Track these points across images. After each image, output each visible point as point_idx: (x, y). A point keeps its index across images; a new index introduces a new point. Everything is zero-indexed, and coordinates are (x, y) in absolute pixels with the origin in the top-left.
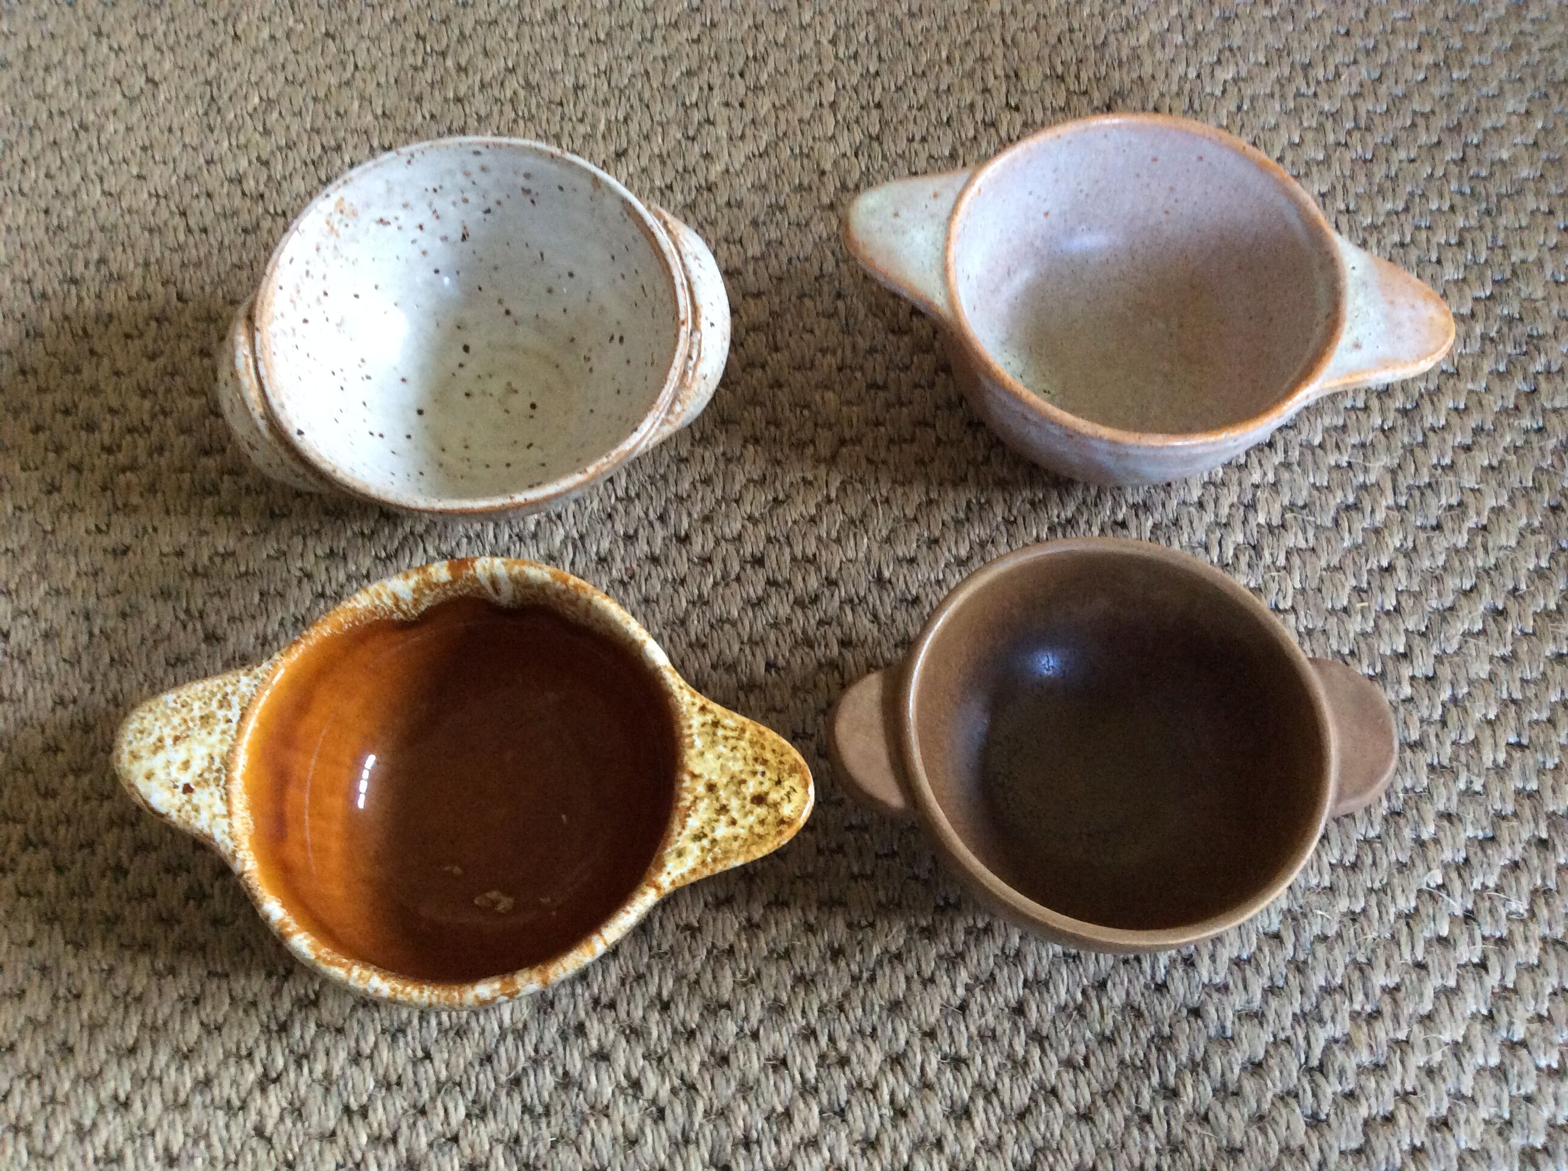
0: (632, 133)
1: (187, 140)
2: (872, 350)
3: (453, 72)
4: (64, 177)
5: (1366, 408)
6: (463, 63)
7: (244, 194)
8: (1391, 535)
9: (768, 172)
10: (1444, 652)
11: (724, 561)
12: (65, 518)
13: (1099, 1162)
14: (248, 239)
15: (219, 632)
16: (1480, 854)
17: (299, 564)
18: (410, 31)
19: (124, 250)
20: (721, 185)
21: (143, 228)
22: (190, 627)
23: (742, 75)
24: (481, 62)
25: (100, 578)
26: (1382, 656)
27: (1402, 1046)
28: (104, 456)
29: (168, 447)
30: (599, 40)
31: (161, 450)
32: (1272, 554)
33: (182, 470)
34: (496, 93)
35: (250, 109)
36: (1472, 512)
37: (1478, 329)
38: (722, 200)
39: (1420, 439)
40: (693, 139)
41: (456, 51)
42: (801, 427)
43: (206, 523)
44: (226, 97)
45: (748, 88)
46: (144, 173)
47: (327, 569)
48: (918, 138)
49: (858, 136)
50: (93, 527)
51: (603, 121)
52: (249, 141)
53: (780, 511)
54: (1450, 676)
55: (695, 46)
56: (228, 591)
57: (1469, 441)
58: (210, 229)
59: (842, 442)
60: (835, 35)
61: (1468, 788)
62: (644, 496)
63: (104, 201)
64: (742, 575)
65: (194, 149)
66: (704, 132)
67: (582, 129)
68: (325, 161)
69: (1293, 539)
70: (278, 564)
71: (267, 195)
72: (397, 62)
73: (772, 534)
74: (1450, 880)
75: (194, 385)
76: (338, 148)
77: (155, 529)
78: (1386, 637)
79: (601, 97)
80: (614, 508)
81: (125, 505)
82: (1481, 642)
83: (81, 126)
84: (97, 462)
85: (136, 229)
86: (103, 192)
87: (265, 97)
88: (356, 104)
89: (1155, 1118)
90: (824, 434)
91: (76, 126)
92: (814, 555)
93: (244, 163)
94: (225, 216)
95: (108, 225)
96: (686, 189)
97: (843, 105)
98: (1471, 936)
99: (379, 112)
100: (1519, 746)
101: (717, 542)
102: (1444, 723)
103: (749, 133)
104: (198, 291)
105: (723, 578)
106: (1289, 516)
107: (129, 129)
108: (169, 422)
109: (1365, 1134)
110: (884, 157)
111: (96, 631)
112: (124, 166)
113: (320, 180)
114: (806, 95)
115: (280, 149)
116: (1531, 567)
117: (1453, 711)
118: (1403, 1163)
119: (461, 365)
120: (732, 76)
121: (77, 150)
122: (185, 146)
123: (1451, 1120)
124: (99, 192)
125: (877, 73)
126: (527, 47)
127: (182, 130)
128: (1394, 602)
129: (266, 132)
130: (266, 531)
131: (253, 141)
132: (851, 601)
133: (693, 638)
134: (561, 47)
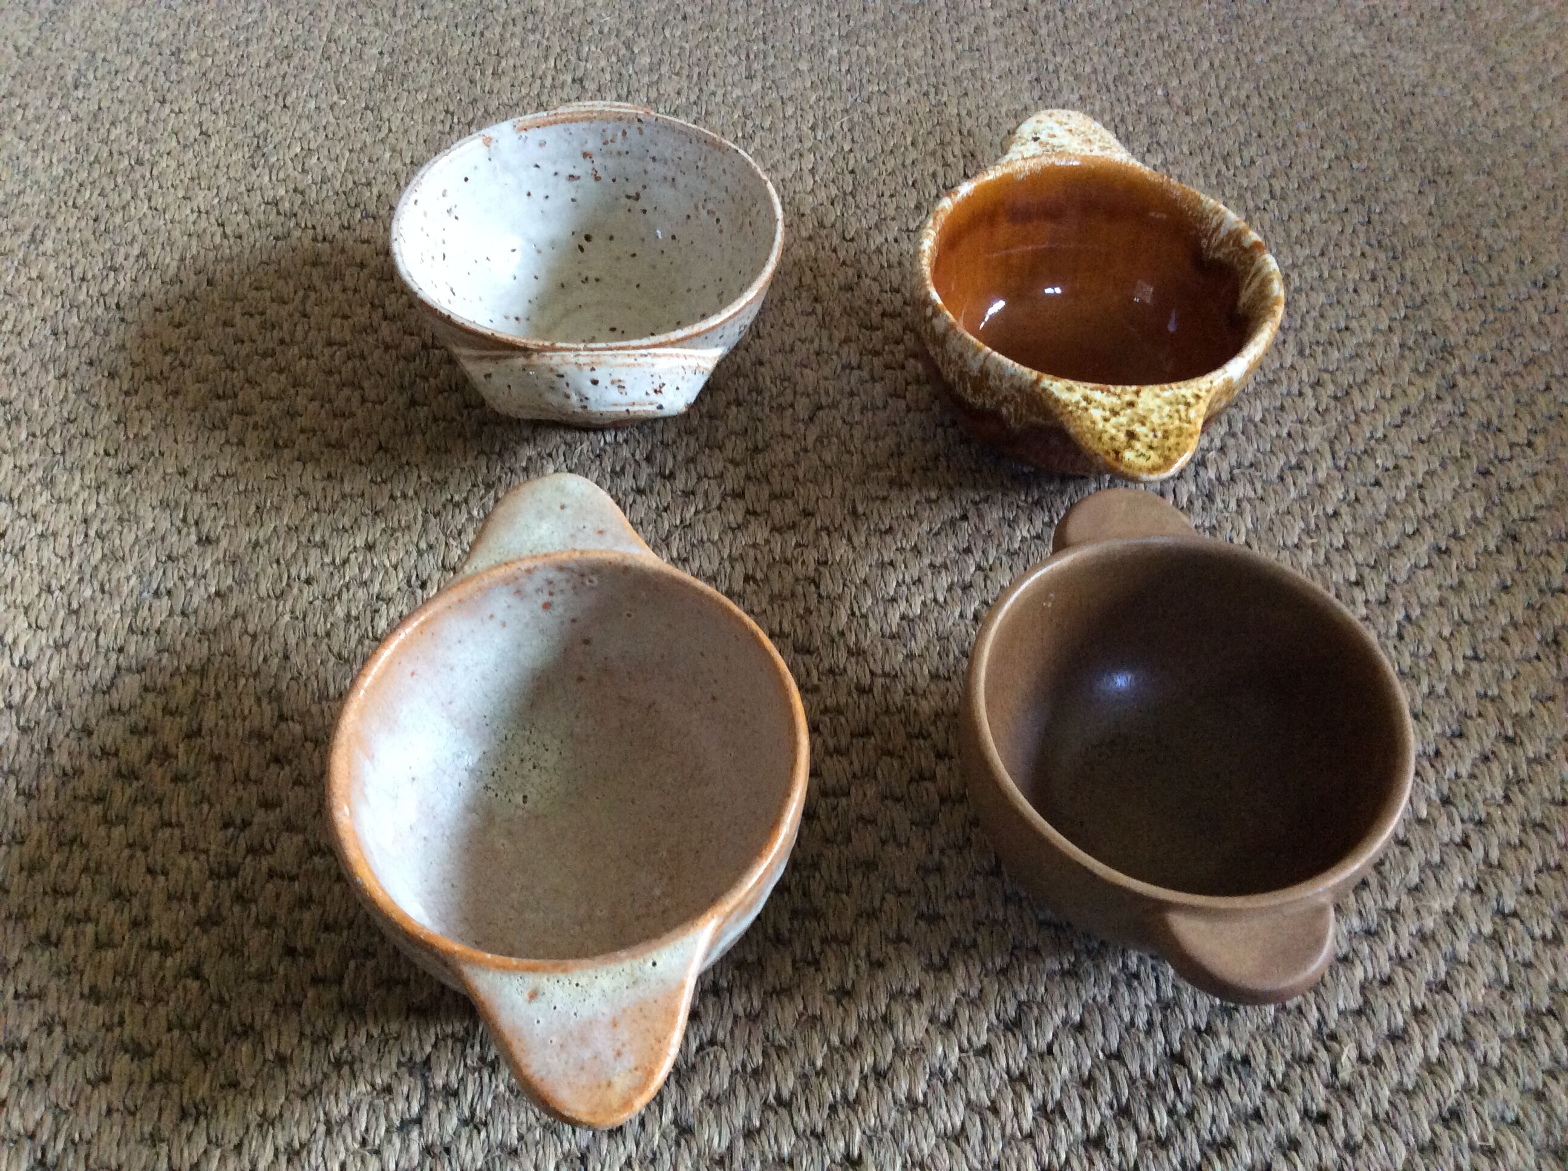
1: (232, 175)
2: (847, 340)
4: (116, 196)
5: (1301, 394)
7: (278, 213)
8: (1334, 488)
10: (1394, 581)
11: (706, 493)
12: (76, 443)
13: (1087, 1015)
16: (1450, 747)
18: (440, 107)
19: (163, 248)
21: (183, 234)
22: (185, 531)
25: (102, 491)
26: (1336, 584)
27: (1394, 914)
31: (176, 394)
32: (1223, 501)
35: (292, 155)
36: (1407, 472)
37: (1396, 340)
39: (1353, 418)
42: (781, 393)
43: (211, 450)
44: (271, 146)
46: (190, 194)
47: (324, 489)
48: (887, 194)
49: (834, 191)
50: (102, 452)
52: (288, 176)
53: (760, 456)
54: (1402, 600)
57: (1398, 421)
58: (245, 237)
60: (814, 124)
61: (1430, 693)
63: (149, 213)
65: (238, 180)
69: (1242, 489)
70: (276, 483)
71: (300, 214)
73: (752, 473)
74: (1424, 768)
75: (214, 346)
76: (369, 184)
78: (1337, 567)
80: (603, 450)
82: (1429, 573)
83: (136, 162)
85: (177, 234)
86: (150, 208)
87: (306, 147)
88: (388, 155)
89: (1142, 975)
91: (133, 162)
93: (281, 192)
94: (260, 227)
95: (151, 230)
97: (821, 170)
98: (1450, 818)
99: (408, 161)
100: (1476, 658)
101: (699, 479)
102: (1400, 637)
104: (227, 279)
105: (704, 508)
106: (1236, 471)
107: (179, 166)
108: (187, 372)
109: (1363, 994)
110: (857, 207)
111: (92, 533)
112: (172, 190)
115: (315, 183)
116: (1468, 516)
117: (1409, 628)
118: (1405, 1022)
121: (131, 177)
122: (229, 178)
123: (1450, 983)
124: (146, 206)
125: (851, 151)
128: (1342, 541)
129: (305, 171)
130: (270, 457)
131: (292, 177)
132: (827, 529)
133: (675, 555)
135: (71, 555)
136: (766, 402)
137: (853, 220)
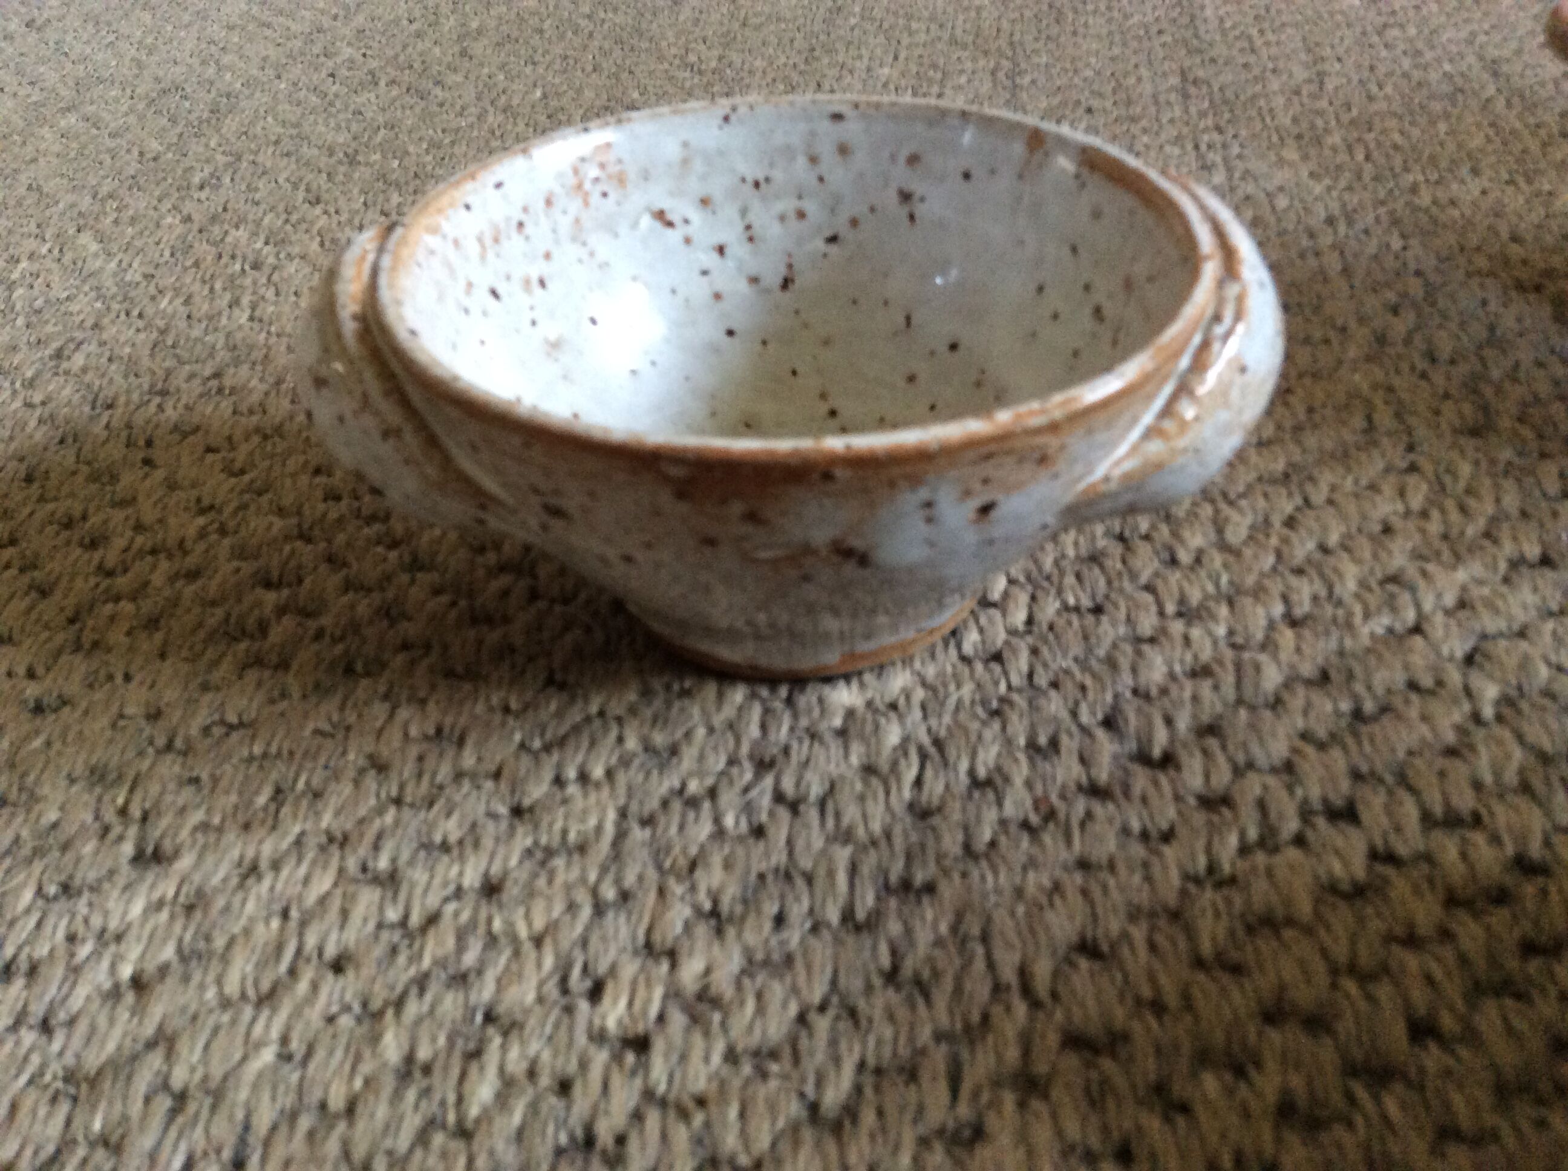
15: (168, 847)
17: (369, 748)
33: (215, 603)
56: (216, 780)
62: (1069, 687)
64: (1310, 835)
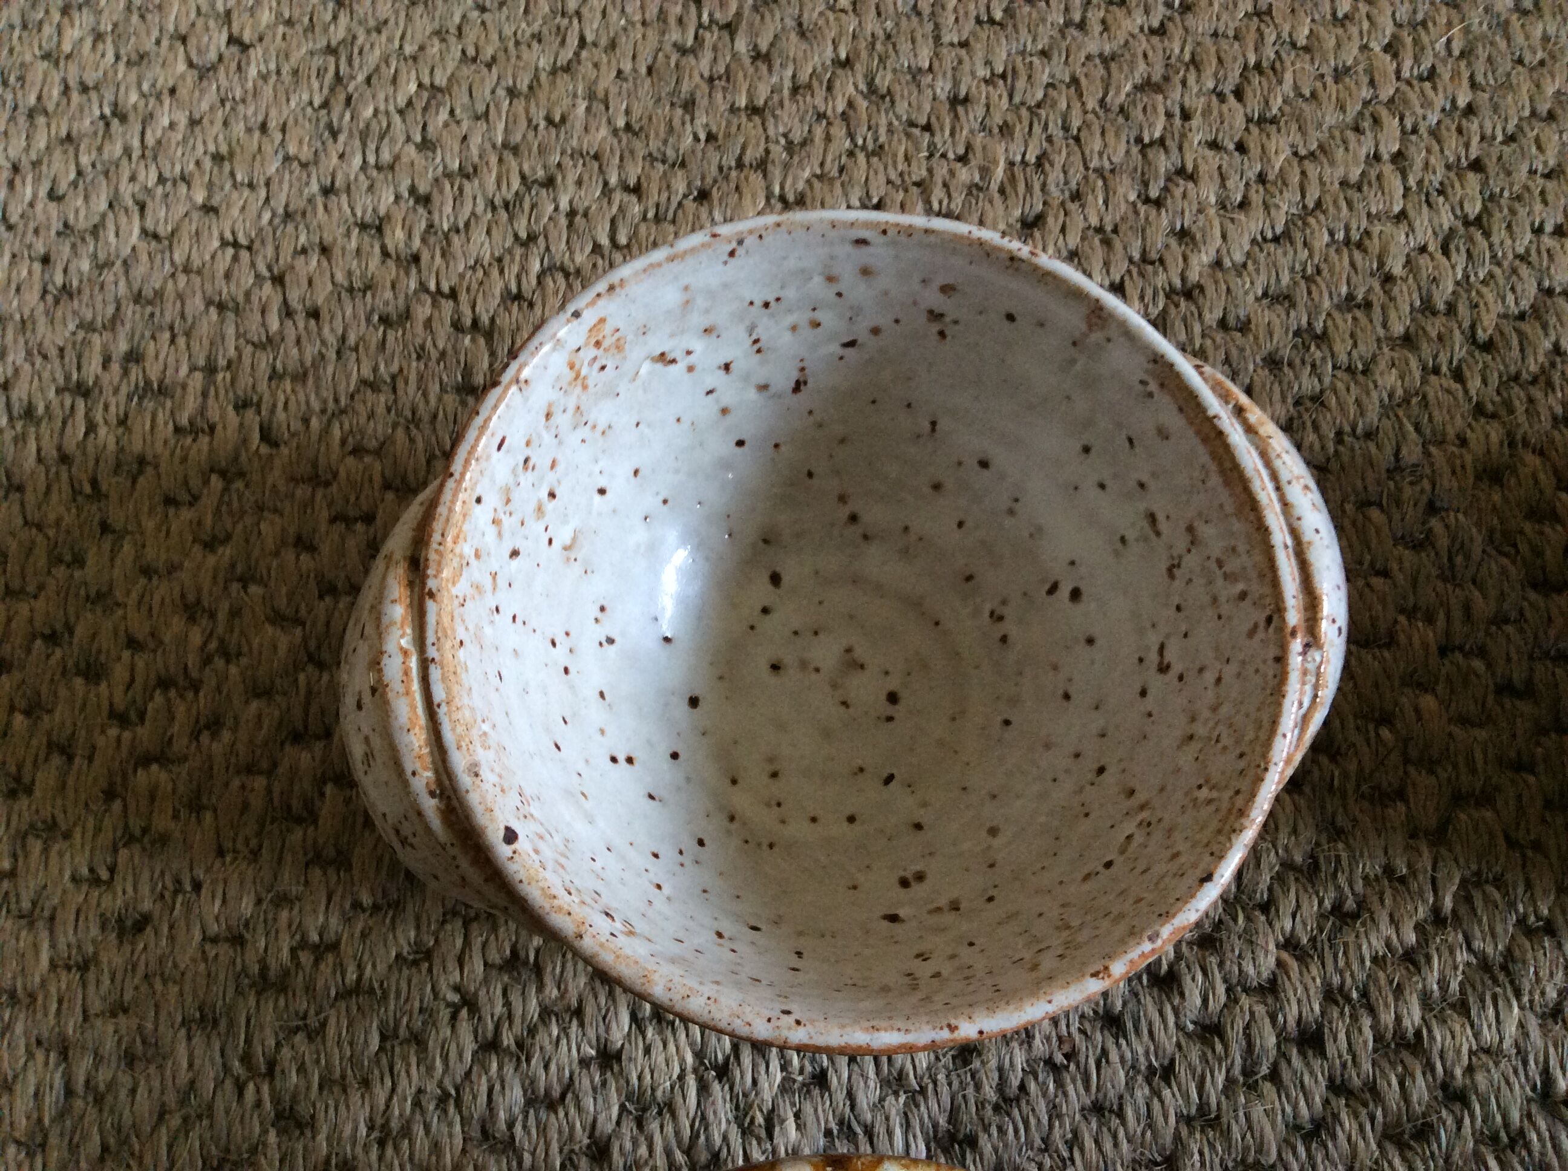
0: (1052, 188)
1: (292, 150)
2: (1500, 620)
3: (747, 61)
4: (80, 202)
6: (764, 47)
7: (385, 254)
9: (1292, 269)
11: (1247, 1034)
12: (36, 846)
14: (391, 336)
15: (303, 1110)
17: (455, 977)
19: (173, 341)
20: (1210, 289)
21: (209, 303)
22: (250, 1092)
23: (1239, 94)
24: (793, 44)
25: (91, 976)
28: (113, 732)
29: (229, 722)
30: (992, 21)
31: (214, 725)
33: (250, 770)
34: (819, 101)
35: (401, 101)
38: (1212, 317)
40: (1158, 203)
41: (751, 25)
43: (288, 881)
44: (361, 78)
45: (1249, 120)
46: (215, 201)
47: (505, 992)
48: (1549, 228)
49: (1447, 219)
50: (85, 872)
51: (1002, 164)
52: (397, 158)
53: (1349, 935)
55: (1155, 40)
56: (324, 1024)
58: (325, 314)
59: (1458, 799)
60: (1395, 37)
63: (143, 247)
64: (1283, 1068)
65: (304, 166)
66: (1178, 192)
67: (965, 175)
68: (527, 206)
70: (415, 975)
71: (425, 257)
72: (652, 35)
73: (1336, 980)
75: (282, 603)
76: (549, 183)
77: (197, 886)
79: (997, 119)
81: (145, 831)
83: (114, 114)
84: (101, 741)
85: (196, 303)
86: (144, 232)
87: (426, 81)
88: (582, 106)
90: (1423, 780)
91: (107, 111)
92: (1418, 1034)
93: (387, 198)
94: (351, 290)
95: (148, 292)
96: (1149, 292)
97: (1418, 158)
99: (621, 123)
101: (1232, 994)
103: (1256, 198)
104: (296, 425)
105: (1246, 1072)
107: (194, 122)
108: (233, 670)
110: (1495, 260)
112: (183, 189)
113: (516, 236)
114: (1350, 135)
115: (448, 175)
119: (765, 611)
120: (1221, 97)
121: (106, 156)
122: (287, 159)
124: (136, 231)
125: (1471, 109)
126: (871, 24)
127: (283, 130)
129: (427, 145)
130: (397, 906)
131: (405, 159)
132: (1495, 1139)
134: (929, 27)
135: (43, 1146)
136: (1350, 787)
137: (1490, 297)
